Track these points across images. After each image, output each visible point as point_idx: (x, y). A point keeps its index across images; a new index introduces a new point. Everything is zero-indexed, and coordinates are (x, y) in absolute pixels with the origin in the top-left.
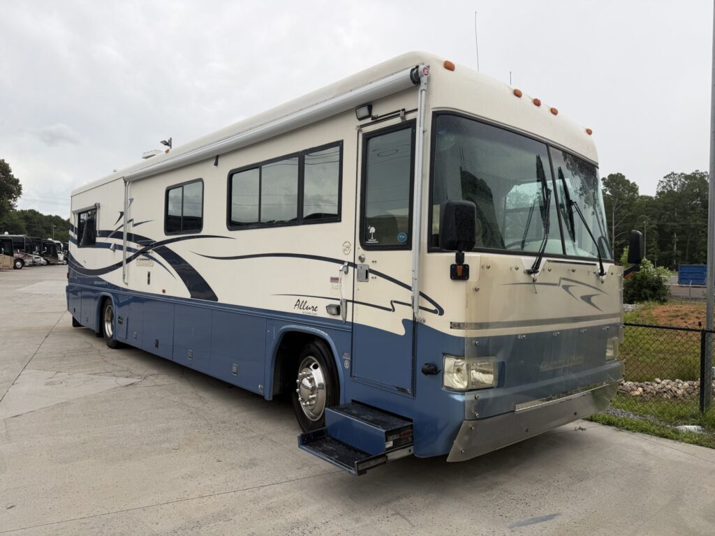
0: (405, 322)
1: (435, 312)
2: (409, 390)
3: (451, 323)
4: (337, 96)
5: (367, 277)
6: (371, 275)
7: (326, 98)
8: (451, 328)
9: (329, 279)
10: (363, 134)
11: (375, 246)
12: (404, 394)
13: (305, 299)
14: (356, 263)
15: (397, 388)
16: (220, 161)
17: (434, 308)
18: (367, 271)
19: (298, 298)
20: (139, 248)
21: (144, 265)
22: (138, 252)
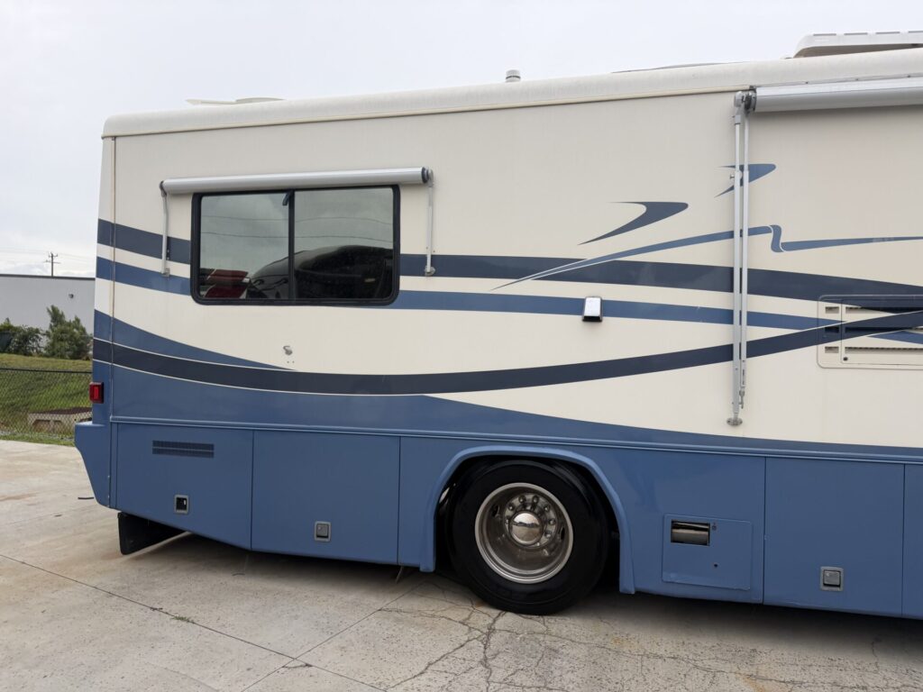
20: (846, 315)
21: (900, 367)
22: (836, 329)
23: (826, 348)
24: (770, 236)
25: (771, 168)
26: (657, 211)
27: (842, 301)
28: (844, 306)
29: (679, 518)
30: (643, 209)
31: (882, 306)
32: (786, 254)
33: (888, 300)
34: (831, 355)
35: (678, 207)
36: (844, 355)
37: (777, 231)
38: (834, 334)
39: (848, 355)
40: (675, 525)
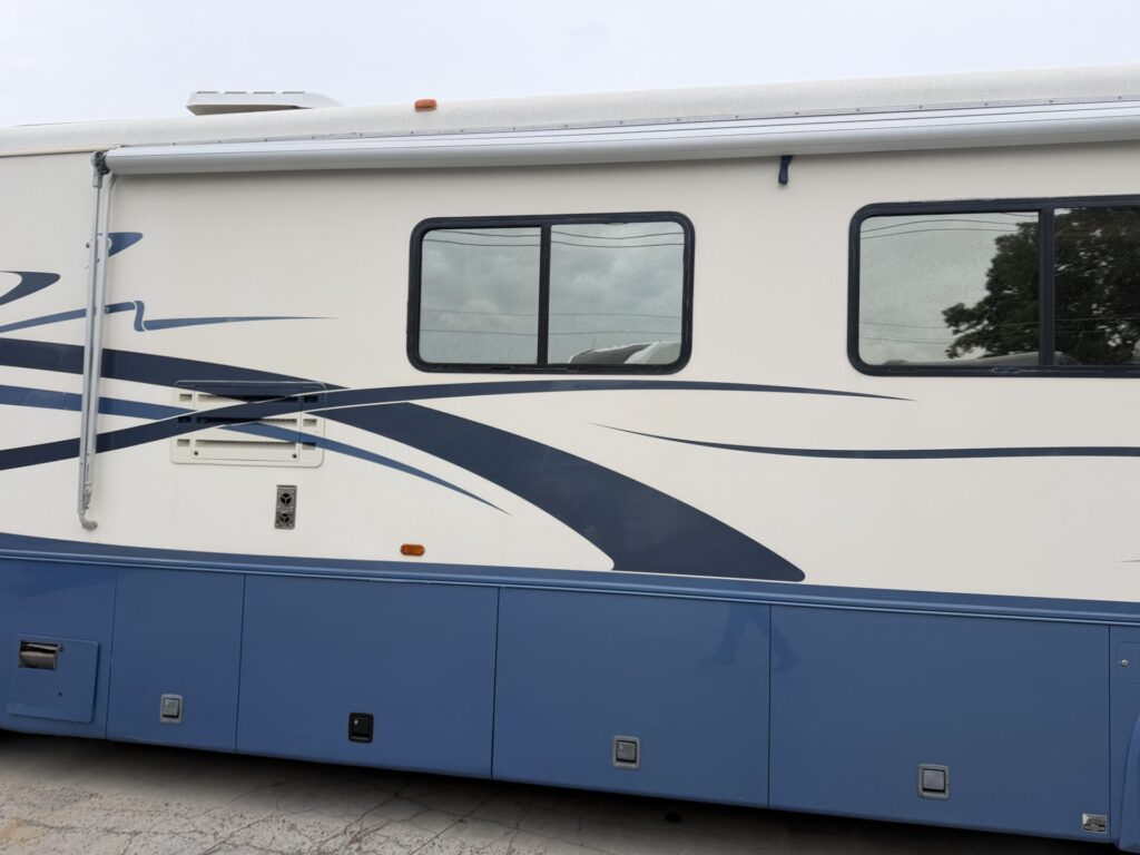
16: (793, 171)
20: (200, 404)
21: (247, 463)
22: (188, 419)
23: (179, 440)
24: (133, 314)
25: (137, 237)
26: (34, 282)
27: (196, 387)
28: (198, 393)
29: (27, 638)
30: (18, 280)
31: (232, 394)
32: (148, 333)
33: (238, 386)
34: (184, 449)
35: (51, 279)
36: (195, 449)
37: (140, 307)
38: (187, 424)
39: (199, 450)
40: (25, 647)
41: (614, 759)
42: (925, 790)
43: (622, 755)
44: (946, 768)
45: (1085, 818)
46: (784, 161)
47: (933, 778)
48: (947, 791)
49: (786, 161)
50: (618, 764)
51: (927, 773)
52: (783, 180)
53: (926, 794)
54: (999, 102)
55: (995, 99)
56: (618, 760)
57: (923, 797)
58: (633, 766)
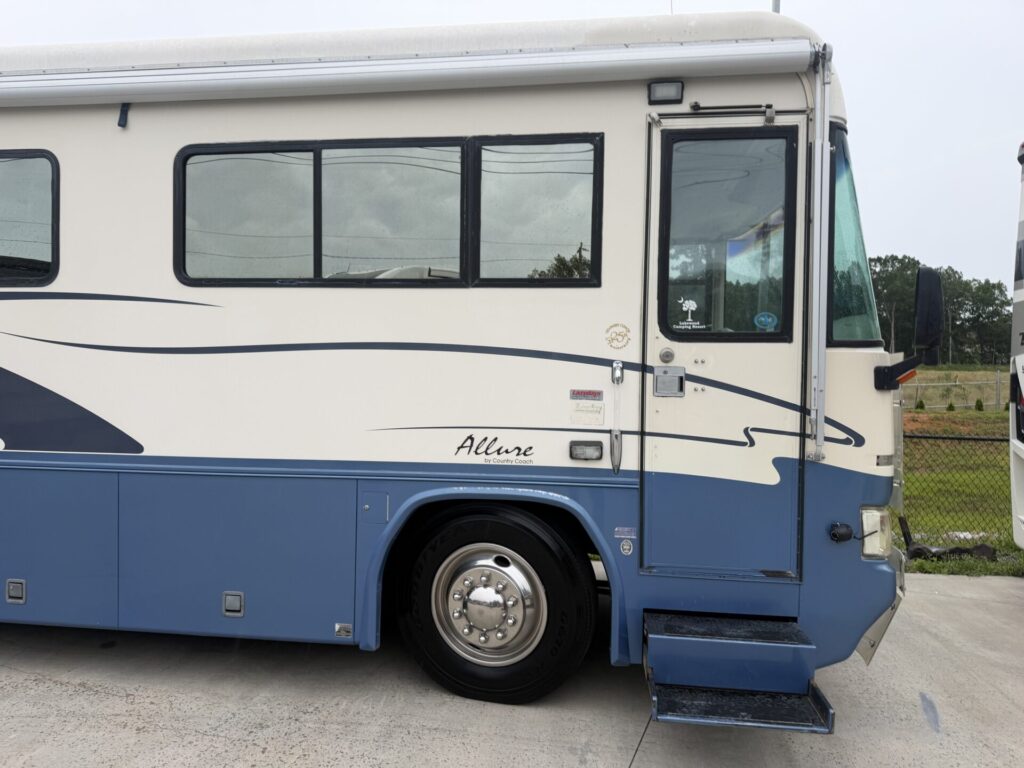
0: (779, 463)
1: (846, 442)
2: (792, 573)
3: (878, 457)
4: (584, 47)
5: (681, 388)
6: (688, 385)
7: (552, 46)
8: (878, 464)
9: (568, 394)
10: (663, 132)
11: (697, 334)
12: (781, 581)
13: (491, 434)
14: (649, 363)
15: (763, 572)
16: (132, 116)
17: (843, 436)
18: (681, 379)
19: (469, 432)
41: (7, 596)
42: (228, 611)
43: (13, 594)
44: (242, 594)
45: (337, 627)
46: (124, 109)
47: (232, 602)
48: (242, 611)
49: (125, 109)
50: (10, 601)
51: (229, 598)
52: (123, 123)
53: (228, 614)
54: (282, 60)
55: (280, 57)
56: (11, 597)
57: (225, 616)
58: (21, 601)
